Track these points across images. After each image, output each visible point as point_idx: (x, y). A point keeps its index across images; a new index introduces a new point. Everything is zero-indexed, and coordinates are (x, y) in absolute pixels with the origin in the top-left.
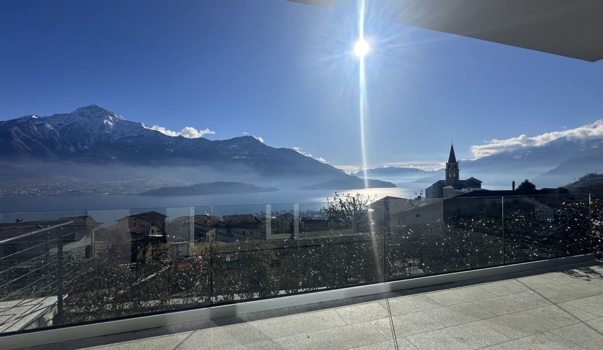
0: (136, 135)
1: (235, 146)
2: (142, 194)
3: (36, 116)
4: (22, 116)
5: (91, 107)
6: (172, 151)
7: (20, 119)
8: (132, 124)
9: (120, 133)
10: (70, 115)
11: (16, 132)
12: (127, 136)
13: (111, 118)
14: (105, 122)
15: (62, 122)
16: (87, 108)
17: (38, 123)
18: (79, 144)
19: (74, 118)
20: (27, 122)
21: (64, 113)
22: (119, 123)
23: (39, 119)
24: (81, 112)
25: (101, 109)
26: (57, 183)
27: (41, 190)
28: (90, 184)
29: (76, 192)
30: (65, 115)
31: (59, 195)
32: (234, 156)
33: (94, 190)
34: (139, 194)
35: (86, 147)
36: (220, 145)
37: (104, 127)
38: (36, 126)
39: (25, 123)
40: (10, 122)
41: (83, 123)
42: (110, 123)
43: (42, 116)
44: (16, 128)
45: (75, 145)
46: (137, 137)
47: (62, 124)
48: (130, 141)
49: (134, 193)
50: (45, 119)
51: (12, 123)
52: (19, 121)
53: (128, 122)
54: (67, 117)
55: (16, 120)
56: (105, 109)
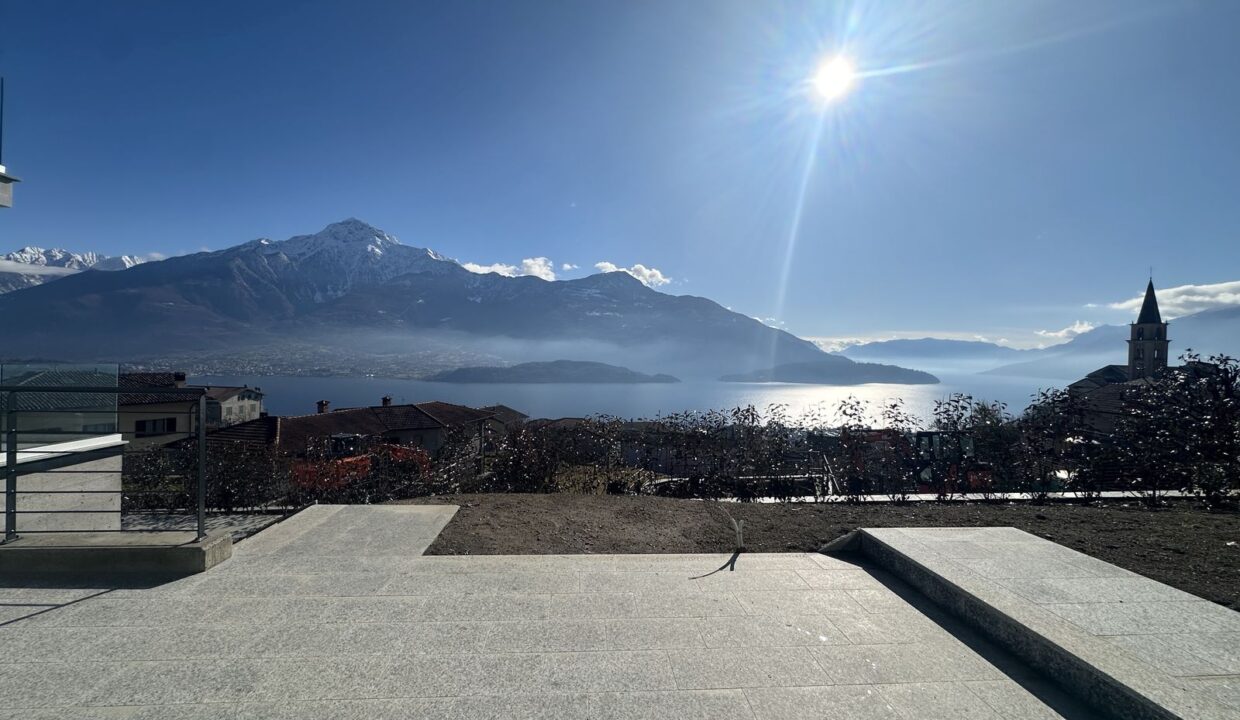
0: (418, 272)
1: (594, 292)
2: (428, 379)
3: (267, 240)
4: (248, 241)
5: (349, 223)
6: (479, 300)
7: (245, 246)
8: (412, 251)
9: (393, 268)
10: (316, 237)
11: (239, 267)
12: (404, 273)
13: (379, 241)
14: (370, 248)
15: (304, 250)
16: (341, 224)
17: (270, 252)
18: (329, 287)
19: (323, 243)
20: (254, 251)
21: (307, 234)
22: (390, 249)
23: (273, 245)
24: (333, 232)
25: (364, 226)
26: (297, 356)
27: (274, 366)
28: (346, 358)
29: (324, 370)
30: (308, 237)
31: (300, 376)
32: (591, 311)
33: (352, 369)
34: (424, 380)
35: (340, 294)
36: (565, 289)
37: (368, 257)
38: (267, 256)
39: (249, 253)
40: (230, 250)
41: (336, 250)
42: (377, 250)
43: (275, 240)
44: (239, 261)
45: (324, 290)
46: (422, 273)
47: (304, 254)
48: (408, 282)
49: (416, 376)
50: (279, 245)
51: (233, 252)
52: (243, 250)
53: (407, 247)
54: (312, 241)
55: (239, 248)
56: (371, 225)
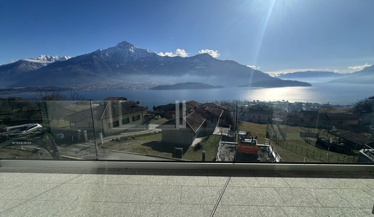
0: (145, 57)
1: (197, 60)
2: (150, 89)
3: (102, 49)
6: (163, 65)
7: (96, 51)
8: (142, 50)
9: (137, 56)
10: (115, 48)
11: (95, 58)
12: (140, 57)
13: (133, 48)
14: (130, 50)
15: (112, 52)
16: (122, 43)
17: (103, 53)
18: (120, 63)
19: (117, 49)
20: (99, 53)
21: (112, 47)
22: (136, 50)
23: (103, 51)
24: (119, 45)
25: (128, 43)
26: (114, 83)
27: (108, 86)
28: (127, 83)
29: (122, 87)
30: (113, 48)
31: (116, 89)
32: (197, 66)
33: (129, 87)
34: (149, 89)
35: (123, 65)
36: (188, 60)
37: (130, 53)
38: (102, 54)
40: (92, 53)
41: (121, 51)
42: (132, 51)
43: (104, 49)
44: (95, 56)
45: (119, 64)
46: (146, 57)
47: (112, 53)
48: (142, 60)
49: (147, 88)
50: (105, 51)
52: (96, 53)
53: (141, 49)
54: (114, 49)
55: (94, 52)
56: (130, 43)
